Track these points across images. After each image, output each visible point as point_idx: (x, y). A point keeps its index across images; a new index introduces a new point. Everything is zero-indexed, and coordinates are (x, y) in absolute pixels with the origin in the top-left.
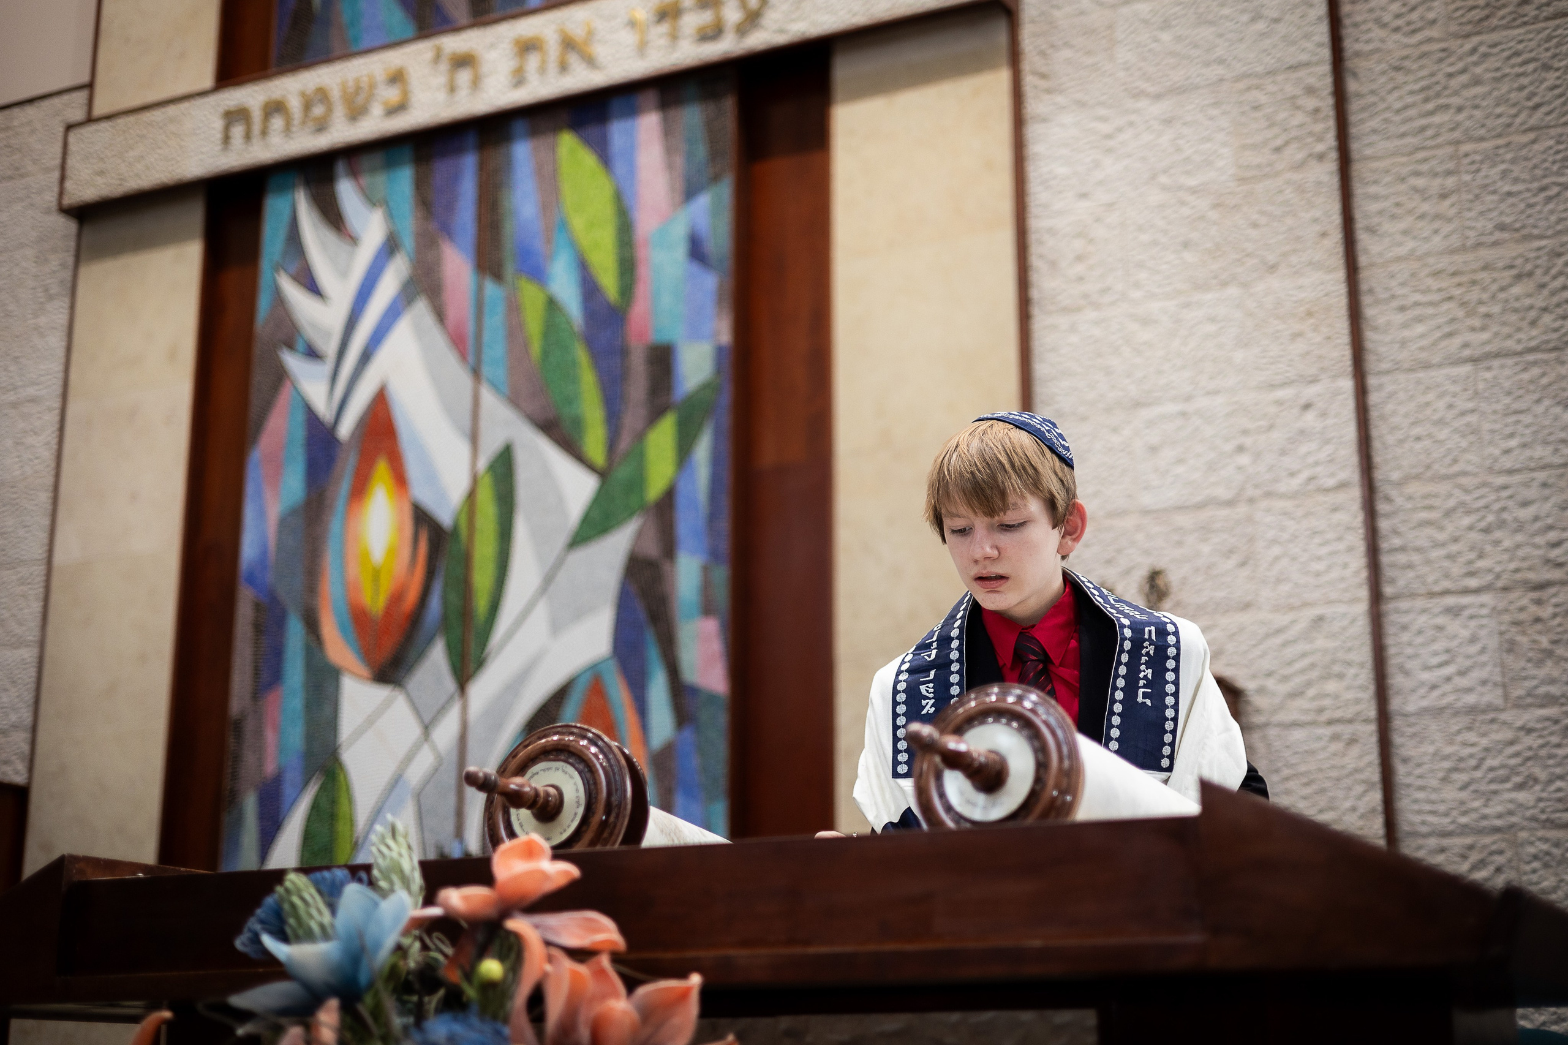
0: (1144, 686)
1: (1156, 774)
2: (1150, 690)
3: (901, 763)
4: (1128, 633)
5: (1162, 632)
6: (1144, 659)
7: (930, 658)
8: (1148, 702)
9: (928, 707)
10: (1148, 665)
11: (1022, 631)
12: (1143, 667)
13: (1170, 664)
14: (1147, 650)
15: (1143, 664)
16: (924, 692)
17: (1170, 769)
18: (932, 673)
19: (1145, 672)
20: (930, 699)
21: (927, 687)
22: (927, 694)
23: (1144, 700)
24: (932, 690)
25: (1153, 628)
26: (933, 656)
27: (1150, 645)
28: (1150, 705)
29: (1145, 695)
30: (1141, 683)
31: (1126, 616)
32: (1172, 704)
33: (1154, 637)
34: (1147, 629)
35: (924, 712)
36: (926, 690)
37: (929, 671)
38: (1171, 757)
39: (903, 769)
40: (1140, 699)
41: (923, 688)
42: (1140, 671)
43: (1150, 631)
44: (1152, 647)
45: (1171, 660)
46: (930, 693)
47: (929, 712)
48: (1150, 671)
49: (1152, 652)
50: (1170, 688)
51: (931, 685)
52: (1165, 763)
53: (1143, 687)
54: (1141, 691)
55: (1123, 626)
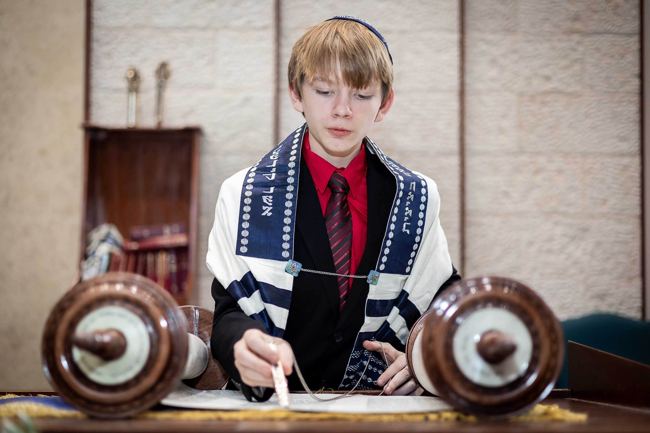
2: (410, 224)
3: (243, 245)
4: (402, 186)
5: (419, 186)
6: (408, 203)
7: (271, 178)
8: (408, 232)
9: (266, 212)
10: (410, 207)
11: (336, 171)
12: (407, 209)
13: (422, 207)
14: (410, 197)
15: (407, 206)
16: (265, 201)
18: (272, 190)
19: (408, 212)
20: (269, 206)
21: (268, 198)
22: (267, 203)
23: (406, 230)
24: (271, 201)
25: (414, 183)
26: (273, 178)
27: (411, 194)
28: (409, 234)
29: (407, 227)
30: (406, 219)
31: (401, 174)
33: (414, 189)
34: (411, 184)
35: (264, 214)
36: (267, 200)
37: (270, 187)
38: (412, 266)
39: (244, 249)
40: (404, 230)
41: (265, 198)
42: (406, 211)
43: (413, 185)
44: (413, 196)
45: (422, 204)
46: (269, 202)
47: (267, 215)
48: (411, 211)
49: (412, 199)
50: (420, 223)
51: (271, 197)
52: (408, 269)
53: (407, 222)
54: (405, 225)
55: (400, 181)
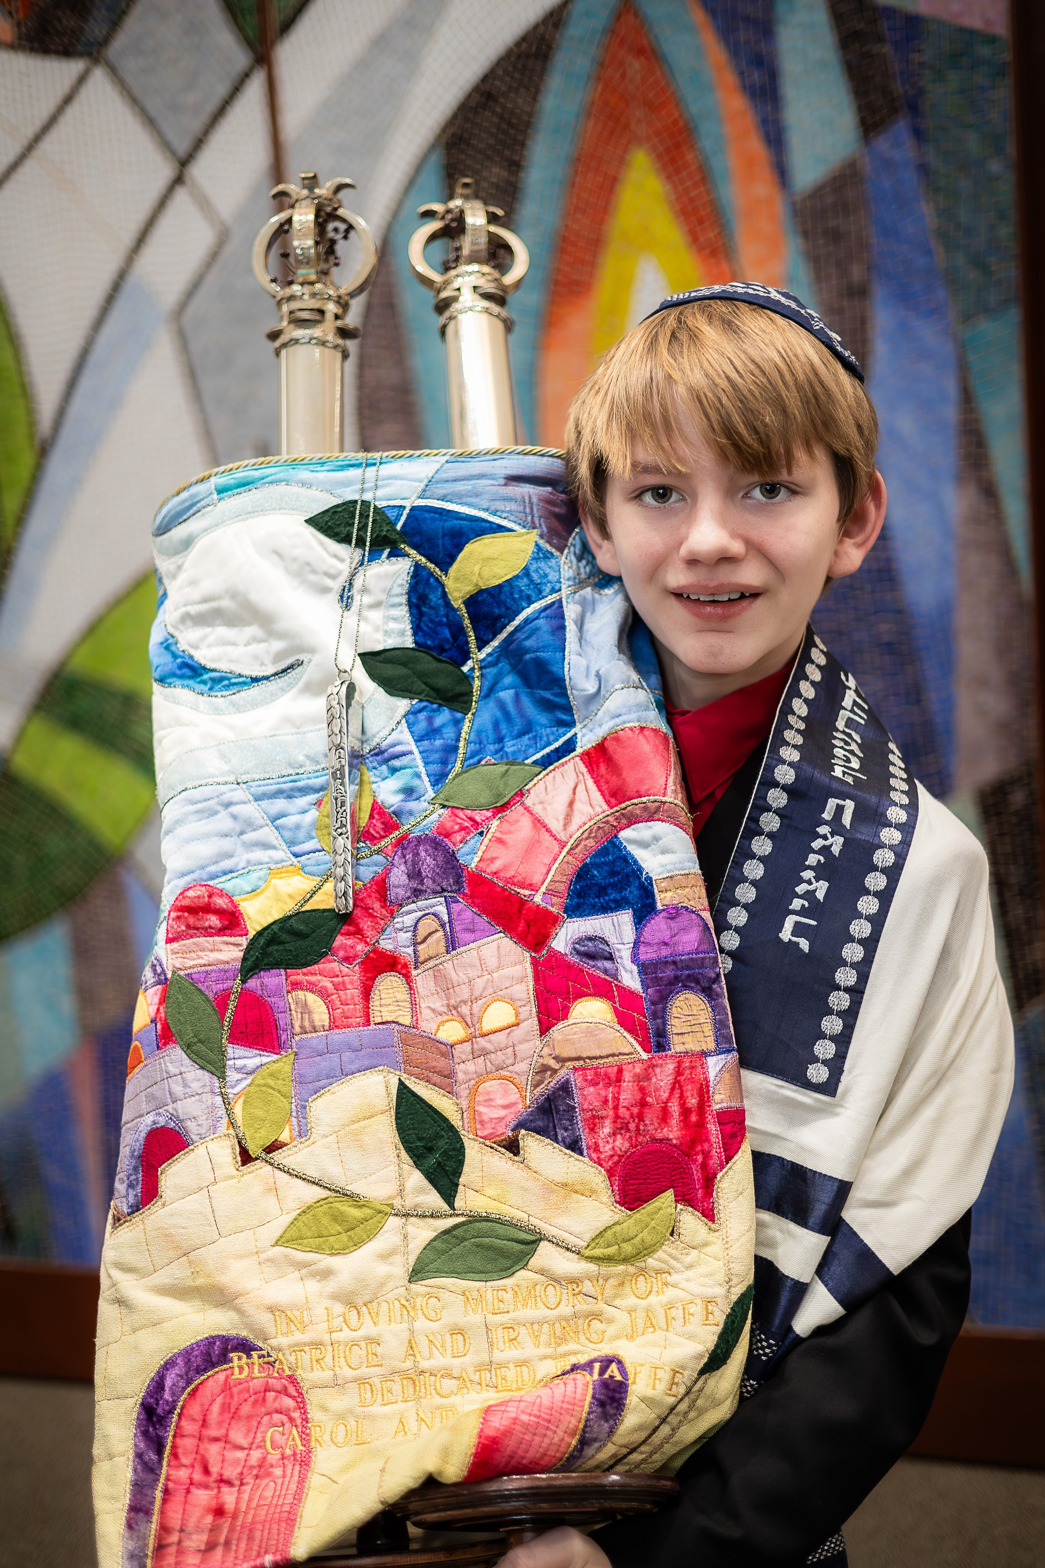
0: (802, 912)
1: (787, 1088)
2: (813, 923)
5: (870, 817)
8: (804, 944)
10: (821, 872)
12: (806, 875)
13: (874, 881)
14: (824, 843)
15: (808, 868)
17: (829, 1088)
19: (809, 884)
23: (794, 939)
25: (849, 806)
27: (833, 836)
28: (806, 952)
29: (799, 930)
30: (797, 904)
32: (856, 959)
33: (846, 822)
34: (832, 803)
38: (836, 1066)
40: (786, 934)
42: (801, 881)
43: (840, 809)
44: (840, 840)
45: (878, 873)
48: (824, 885)
49: (834, 850)
50: (861, 928)
52: (818, 1073)
53: (799, 914)
54: (790, 922)
